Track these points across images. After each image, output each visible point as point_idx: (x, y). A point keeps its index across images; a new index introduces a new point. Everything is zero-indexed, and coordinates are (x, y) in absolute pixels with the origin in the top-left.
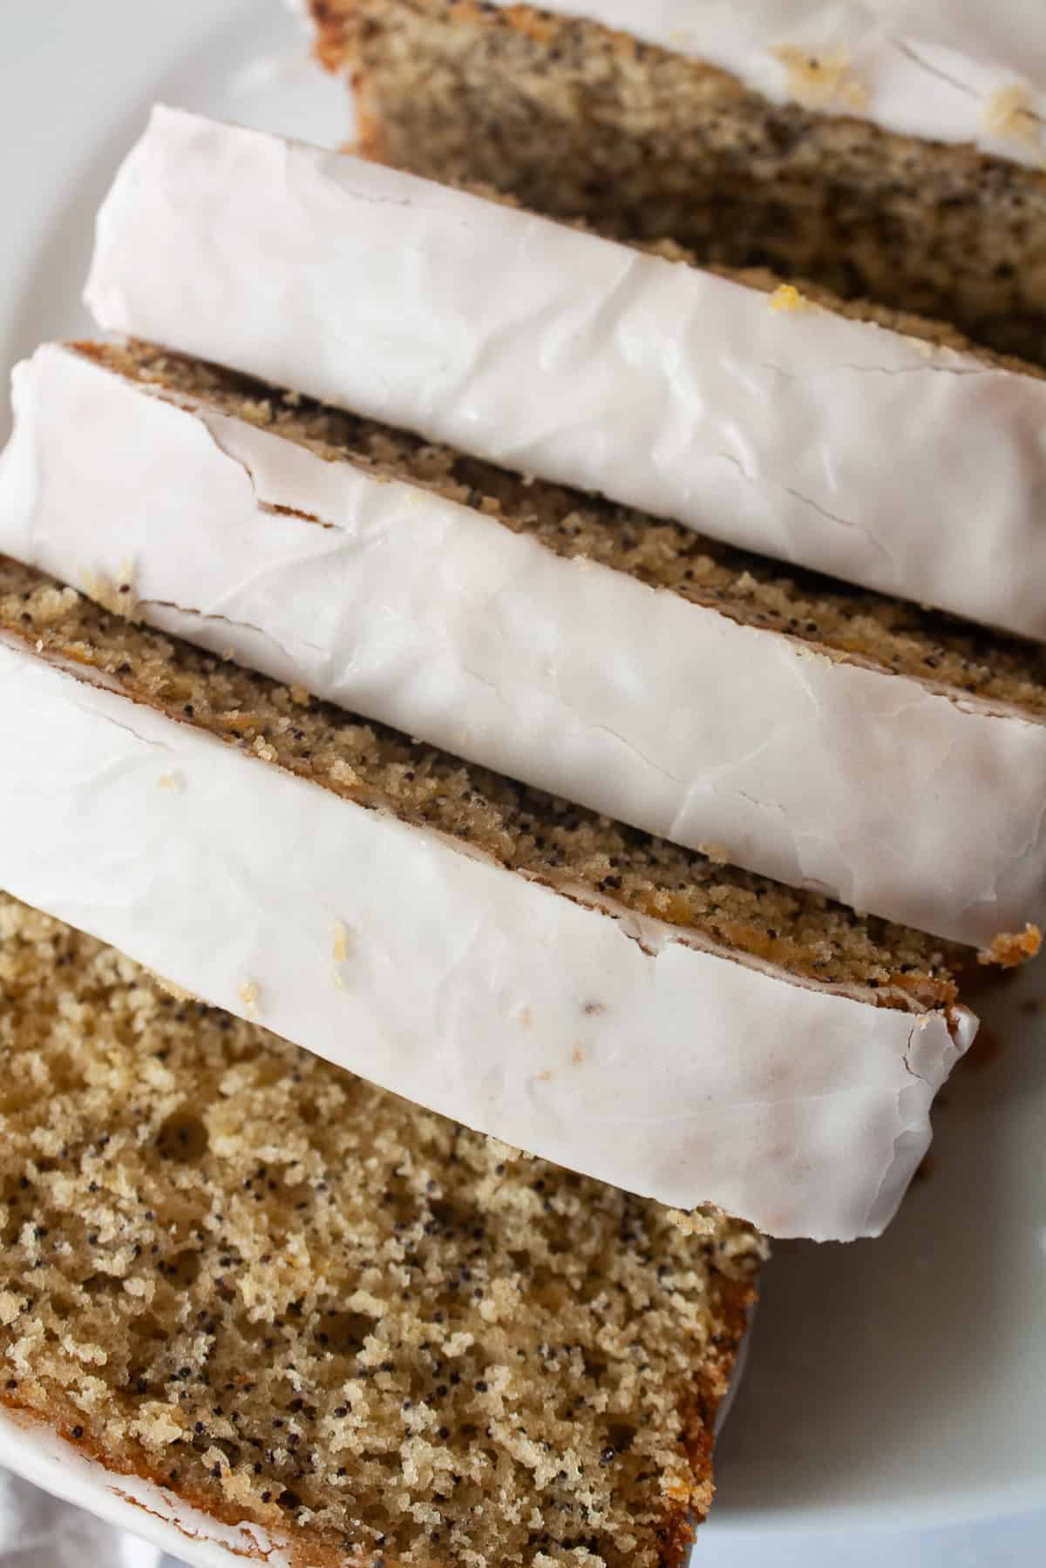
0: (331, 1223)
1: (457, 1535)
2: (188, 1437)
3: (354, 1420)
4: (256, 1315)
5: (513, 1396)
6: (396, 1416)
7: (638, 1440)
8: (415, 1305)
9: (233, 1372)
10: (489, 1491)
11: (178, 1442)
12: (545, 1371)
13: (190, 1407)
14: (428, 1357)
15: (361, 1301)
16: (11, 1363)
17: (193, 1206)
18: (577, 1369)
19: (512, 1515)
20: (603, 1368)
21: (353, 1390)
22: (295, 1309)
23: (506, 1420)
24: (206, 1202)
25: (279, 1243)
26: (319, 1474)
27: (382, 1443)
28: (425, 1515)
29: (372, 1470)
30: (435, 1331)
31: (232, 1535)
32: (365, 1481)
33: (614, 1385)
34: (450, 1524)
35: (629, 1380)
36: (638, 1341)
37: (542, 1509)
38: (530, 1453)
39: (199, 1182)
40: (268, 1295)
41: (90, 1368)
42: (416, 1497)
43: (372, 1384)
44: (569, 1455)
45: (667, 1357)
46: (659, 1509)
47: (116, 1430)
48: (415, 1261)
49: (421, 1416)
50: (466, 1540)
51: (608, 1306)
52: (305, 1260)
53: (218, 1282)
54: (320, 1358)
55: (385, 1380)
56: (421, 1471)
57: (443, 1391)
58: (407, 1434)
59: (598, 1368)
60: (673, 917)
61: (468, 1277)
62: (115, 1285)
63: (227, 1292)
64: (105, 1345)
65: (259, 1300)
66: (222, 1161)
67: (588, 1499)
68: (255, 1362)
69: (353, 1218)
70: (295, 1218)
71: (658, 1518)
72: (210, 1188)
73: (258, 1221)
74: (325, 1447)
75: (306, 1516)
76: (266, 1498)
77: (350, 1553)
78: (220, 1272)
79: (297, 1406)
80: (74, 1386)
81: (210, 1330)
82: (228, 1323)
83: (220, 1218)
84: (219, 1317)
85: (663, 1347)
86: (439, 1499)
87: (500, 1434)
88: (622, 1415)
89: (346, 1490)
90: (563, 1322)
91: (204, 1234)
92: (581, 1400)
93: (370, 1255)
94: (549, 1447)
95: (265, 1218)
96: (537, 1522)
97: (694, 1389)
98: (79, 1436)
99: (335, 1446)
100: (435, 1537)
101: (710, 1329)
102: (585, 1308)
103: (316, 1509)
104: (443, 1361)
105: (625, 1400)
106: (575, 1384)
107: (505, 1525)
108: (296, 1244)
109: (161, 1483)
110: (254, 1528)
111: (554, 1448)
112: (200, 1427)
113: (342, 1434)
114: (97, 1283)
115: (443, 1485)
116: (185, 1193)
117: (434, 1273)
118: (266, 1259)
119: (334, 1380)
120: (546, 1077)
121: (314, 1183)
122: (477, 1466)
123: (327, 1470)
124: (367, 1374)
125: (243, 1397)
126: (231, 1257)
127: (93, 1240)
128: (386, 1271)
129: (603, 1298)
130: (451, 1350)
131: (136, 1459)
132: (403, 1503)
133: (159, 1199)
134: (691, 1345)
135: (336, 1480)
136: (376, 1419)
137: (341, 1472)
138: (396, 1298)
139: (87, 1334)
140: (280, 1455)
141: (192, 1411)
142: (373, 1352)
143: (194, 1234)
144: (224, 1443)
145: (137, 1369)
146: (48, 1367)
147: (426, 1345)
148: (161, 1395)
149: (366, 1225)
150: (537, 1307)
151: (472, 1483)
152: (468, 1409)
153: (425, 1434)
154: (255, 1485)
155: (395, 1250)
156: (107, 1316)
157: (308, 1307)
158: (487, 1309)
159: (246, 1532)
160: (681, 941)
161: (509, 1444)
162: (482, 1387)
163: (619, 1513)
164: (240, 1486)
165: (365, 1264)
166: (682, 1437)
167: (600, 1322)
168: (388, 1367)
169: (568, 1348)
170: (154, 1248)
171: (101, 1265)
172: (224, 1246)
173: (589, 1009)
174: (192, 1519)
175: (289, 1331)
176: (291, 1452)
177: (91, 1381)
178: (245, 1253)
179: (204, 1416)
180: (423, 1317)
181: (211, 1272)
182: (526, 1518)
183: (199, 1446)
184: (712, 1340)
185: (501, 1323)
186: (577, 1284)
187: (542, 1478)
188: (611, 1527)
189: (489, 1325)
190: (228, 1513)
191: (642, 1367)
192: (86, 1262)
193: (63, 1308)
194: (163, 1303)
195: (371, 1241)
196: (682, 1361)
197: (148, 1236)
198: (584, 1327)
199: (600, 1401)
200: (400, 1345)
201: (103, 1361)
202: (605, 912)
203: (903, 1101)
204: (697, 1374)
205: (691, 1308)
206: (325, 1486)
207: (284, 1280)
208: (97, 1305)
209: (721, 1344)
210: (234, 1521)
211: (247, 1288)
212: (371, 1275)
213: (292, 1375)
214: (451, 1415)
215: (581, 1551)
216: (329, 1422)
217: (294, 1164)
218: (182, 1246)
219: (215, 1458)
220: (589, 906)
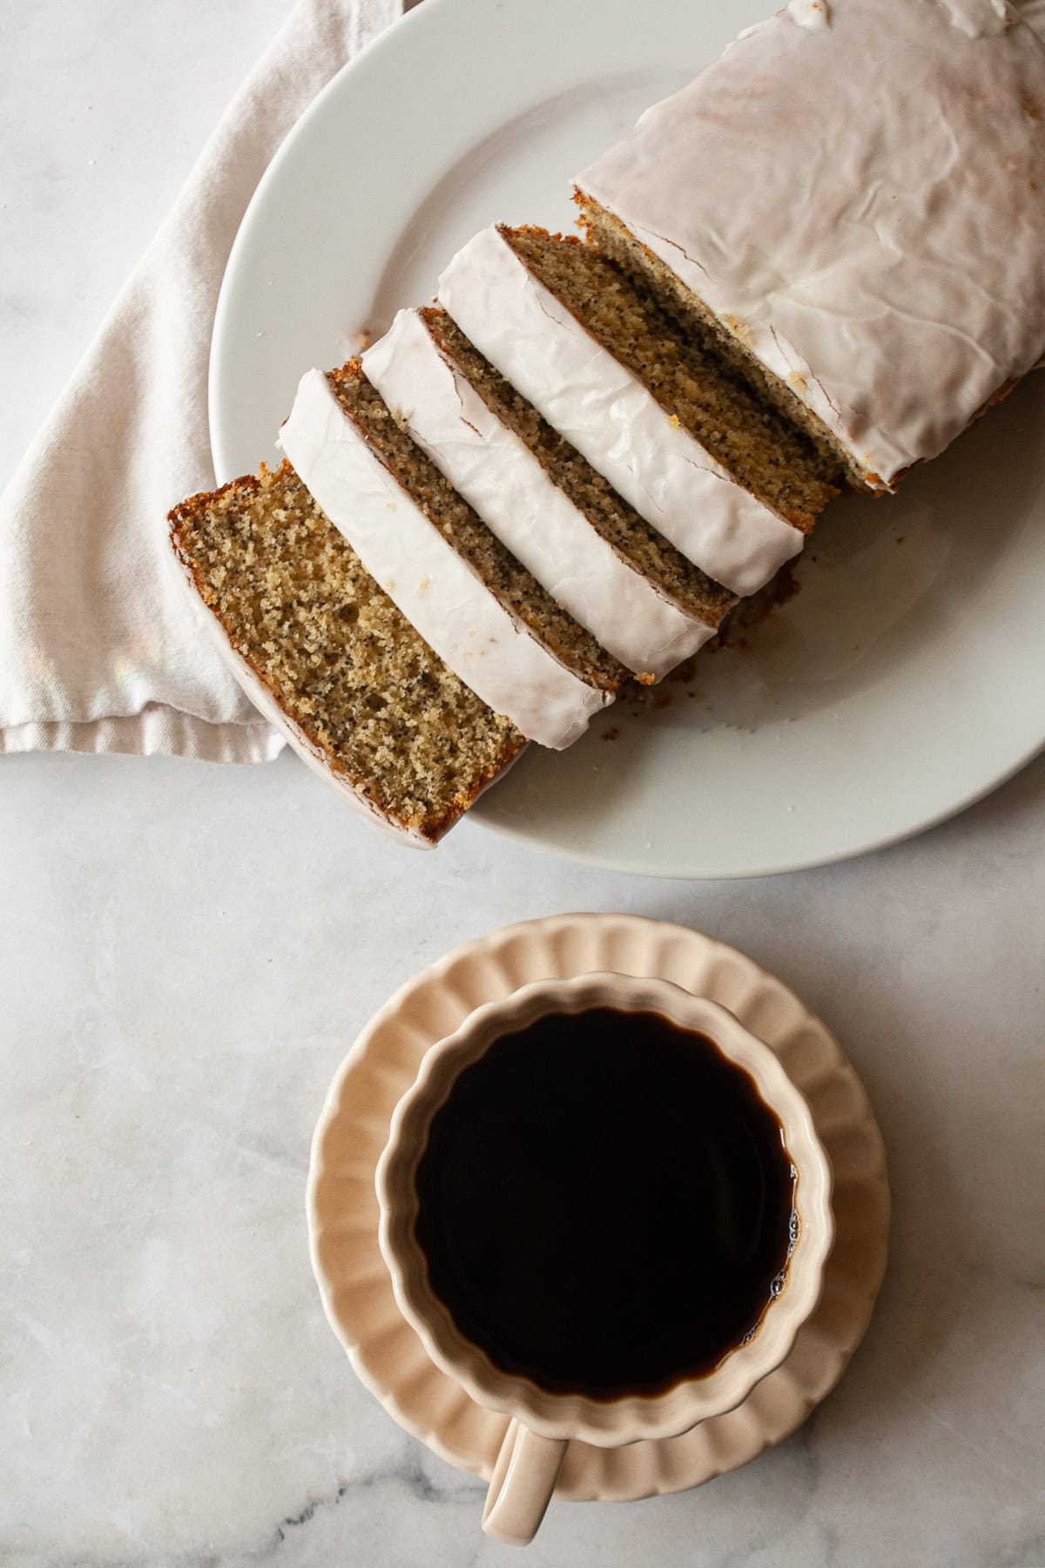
0: (387, 665)
1: (384, 781)
2: (313, 714)
3: (367, 732)
4: (350, 685)
5: (421, 747)
6: (381, 736)
7: (455, 779)
8: (403, 704)
9: (335, 700)
10: (401, 773)
11: (309, 714)
12: (436, 744)
13: (317, 705)
14: (400, 723)
15: (386, 695)
16: (266, 666)
17: (344, 639)
18: (447, 748)
19: (404, 783)
20: (456, 752)
21: (371, 723)
22: (363, 688)
23: (415, 754)
24: (349, 640)
25: (367, 664)
26: (349, 744)
27: (373, 743)
28: (378, 771)
29: (366, 750)
30: (406, 716)
31: (315, 750)
32: (363, 752)
33: (456, 758)
34: (384, 777)
35: (462, 758)
36: (471, 749)
37: (415, 786)
38: (418, 767)
39: (349, 632)
40: (357, 680)
41: (290, 679)
42: (377, 764)
43: (378, 723)
44: (430, 773)
45: (478, 758)
46: (452, 802)
47: (291, 702)
48: (409, 690)
49: (389, 740)
50: (387, 784)
51: (466, 733)
52: (373, 674)
53: (342, 668)
54: (365, 707)
55: (382, 724)
56: (382, 757)
57: (400, 736)
58: (382, 744)
59: (454, 751)
60: (531, 624)
61: (425, 703)
62: (309, 655)
63: (344, 673)
64: (298, 673)
65: (353, 680)
66: (360, 628)
67: (430, 789)
68: (343, 700)
69: (395, 667)
70: (376, 658)
71: (450, 805)
72: (352, 636)
73: (363, 654)
74: (355, 736)
75: (340, 754)
76: (330, 743)
77: (349, 771)
78: (344, 666)
79: (351, 719)
80: (283, 682)
81: (333, 683)
82: (340, 683)
83: (351, 647)
84: (338, 680)
85: (478, 754)
86: (384, 768)
87: (412, 757)
88: (454, 769)
89: (356, 752)
90: (450, 731)
91: (344, 650)
92: (443, 758)
93: (396, 681)
94: (425, 768)
95: (366, 654)
96: (411, 788)
97: (482, 771)
98: (279, 699)
99: (358, 737)
100: (378, 778)
101: (496, 755)
102: (459, 730)
103: (344, 753)
104: (404, 726)
105: (457, 765)
106: (443, 753)
107: (400, 784)
108: (373, 667)
109: (299, 724)
110: (323, 751)
112: (318, 713)
113: (362, 735)
114: (302, 651)
115: (387, 764)
116: (343, 633)
117: (414, 697)
118: (361, 668)
119: (367, 717)
121: (387, 649)
122: (400, 763)
123: (353, 743)
124: (378, 720)
125: (336, 709)
126: (349, 662)
127: (307, 637)
128: (399, 689)
129: (466, 729)
130: (408, 724)
131: (294, 713)
132: (372, 764)
133: (333, 632)
134: (488, 758)
135: (354, 748)
136: (375, 735)
137: (357, 746)
138: (398, 699)
139: (293, 667)
140: (340, 732)
141: (318, 706)
142: (382, 713)
143: (341, 649)
144: (323, 721)
145: (305, 685)
146: (277, 672)
147: (401, 719)
148: (310, 698)
149: (398, 671)
150: (443, 723)
151: (396, 768)
152: (405, 745)
153: (388, 746)
154: (328, 738)
155: (405, 683)
156: (302, 664)
157: (368, 689)
158: (426, 716)
159: (319, 751)
160: (530, 634)
161: (413, 761)
162: (413, 740)
163: (438, 798)
164: (323, 736)
165: (393, 684)
166: (470, 784)
167: (462, 736)
168: (385, 720)
169: (447, 740)
170: (326, 648)
171: (306, 646)
172: (349, 657)
173: (492, 641)
174: (304, 739)
175: (358, 694)
176: (343, 733)
177: (290, 683)
178: (355, 663)
179: (321, 710)
180: (404, 709)
181: (341, 664)
182: (409, 786)
183: (315, 718)
184: (495, 759)
185: (428, 722)
186: (460, 721)
187: (419, 776)
188: (434, 801)
189: (424, 722)
190: (316, 742)
191: (468, 757)
192: (301, 643)
193: (289, 655)
194: (321, 667)
195: (398, 677)
196: (482, 761)
197: (325, 644)
198: (456, 736)
199: (449, 761)
200: (393, 715)
201: (295, 677)
202: (509, 613)
203: (580, 712)
204: (485, 768)
205: (493, 746)
206: (350, 748)
207: (364, 677)
208: (300, 659)
209: (498, 761)
210: (317, 746)
211: (351, 675)
212: (393, 688)
213: (354, 709)
214: (399, 744)
215: (420, 803)
216: (359, 729)
217: (383, 639)
218: (335, 651)
219: (319, 723)
220: (505, 609)
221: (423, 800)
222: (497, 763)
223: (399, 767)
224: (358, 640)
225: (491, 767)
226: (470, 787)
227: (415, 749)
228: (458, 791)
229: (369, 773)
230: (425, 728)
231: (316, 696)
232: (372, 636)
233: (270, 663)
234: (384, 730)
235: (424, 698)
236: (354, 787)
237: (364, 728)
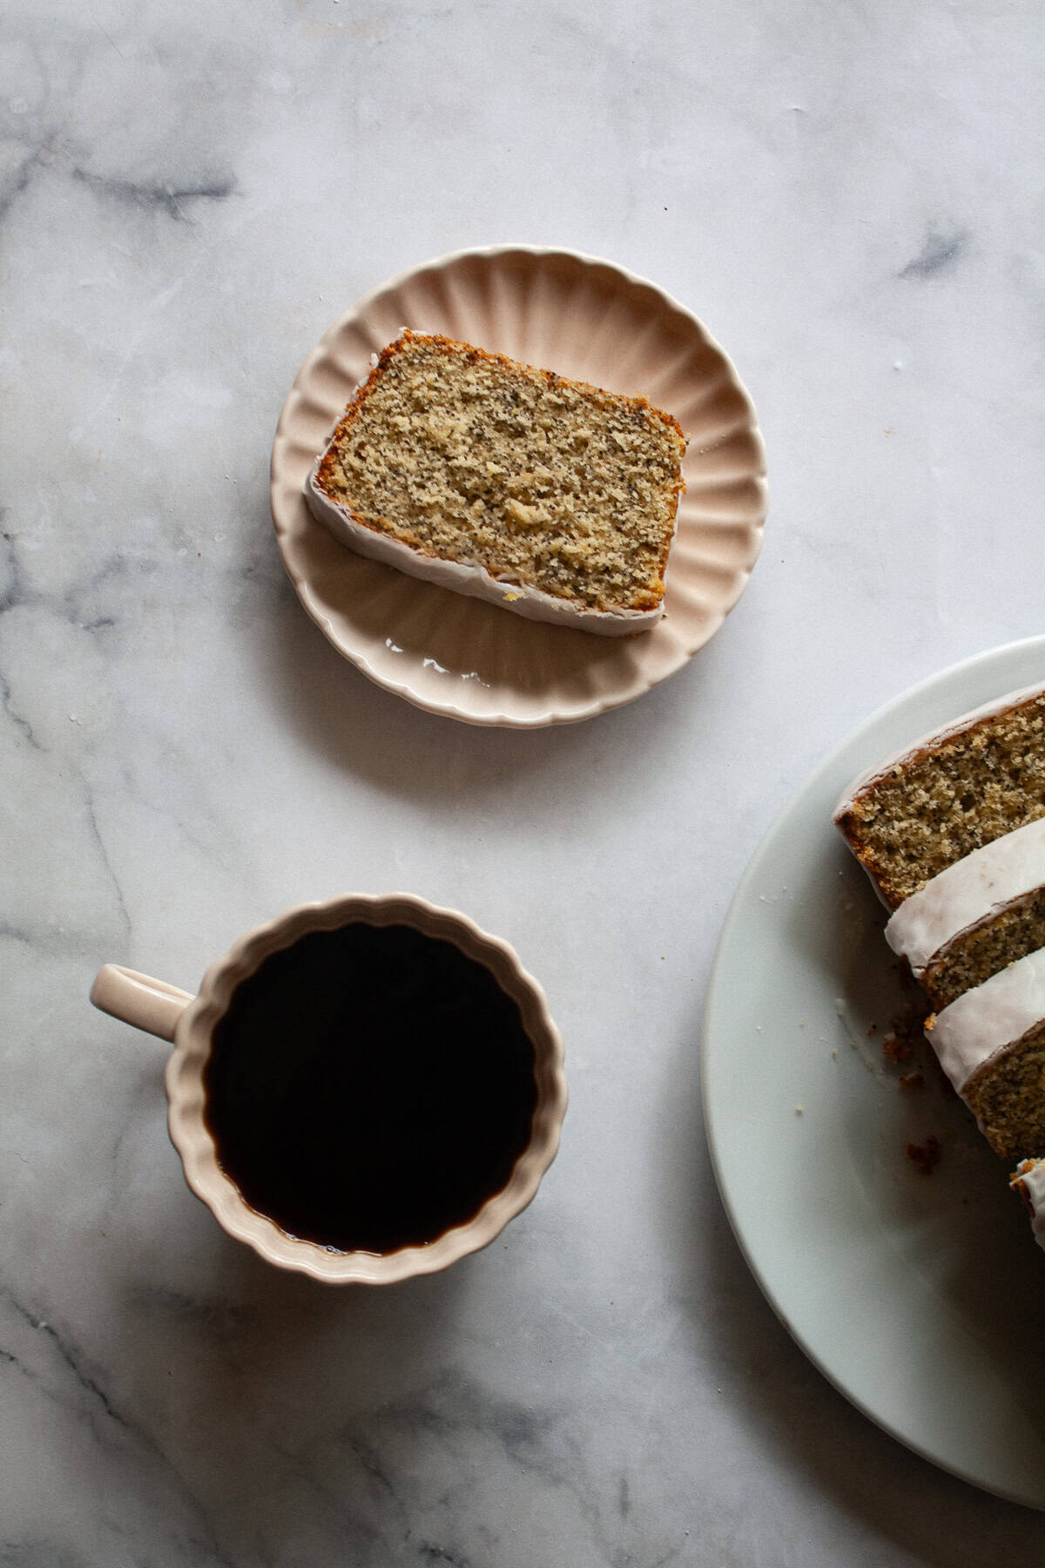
0: (998, 820)
1: (899, 792)
2: (971, 746)
3: (944, 788)
4: (989, 784)
5: (920, 831)
6: (937, 799)
7: (886, 853)
8: (961, 825)
9: (979, 768)
10: (902, 808)
11: (971, 743)
12: (920, 844)
13: (978, 752)
14: (946, 818)
15: (972, 812)
16: (1022, 717)
17: (1028, 789)
18: (914, 852)
19: (893, 809)
20: (909, 860)
21: (951, 793)
22: (982, 794)
23: (916, 824)
24: (1027, 793)
25: (1002, 803)
26: (938, 770)
27: (933, 791)
28: (909, 788)
29: (930, 784)
30: (951, 825)
31: (940, 740)
32: (928, 780)
33: (904, 859)
34: (903, 793)
35: (902, 863)
36: (909, 873)
37: (889, 817)
38: (904, 824)
39: (1034, 795)
40: (991, 791)
41: (1006, 735)
42: (915, 790)
43: (950, 799)
44: (897, 834)
45: (899, 877)
46: (867, 845)
47: (986, 730)
48: (972, 834)
49: (933, 804)
50: (896, 793)
51: (923, 873)
52: (993, 806)
53: (1004, 781)
54: (966, 792)
55: (949, 803)
56: (920, 795)
57: (934, 815)
58: (931, 798)
59: (910, 858)
60: (997, 919)
61: (958, 844)
62: (1023, 755)
63: (1000, 781)
64: (1010, 742)
65: (992, 788)
66: (1035, 804)
67: (882, 830)
68: (977, 775)
69: (995, 827)
70: (1006, 812)
71: (865, 842)
72: (1031, 797)
73: (1012, 802)
74: (944, 777)
75: (931, 760)
76: (942, 754)
77: (915, 764)
78: (1006, 783)
79: (958, 777)
80: (1004, 728)
81: (993, 771)
82: (992, 776)
83: (1021, 793)
84: (996, 775)
85: (903, 878)
86: (910, 794)
87: (913, 821)
88: (895, 854)
89: (929, 774)
90: (928, 859)
91: (1020, 786)
92: (906, 847)
93: (982, 824)
94: (902, 830)
95: (1012, 804)
96: (887, 814)
97: (887, 877)
98: (991, 721)
99: (942, 779)
100: (902, 787)
101: (898, 893)
102: (927, 867)
103: (931, 764)
104: (942, 821)
105: (898, 857)
106: (911, 849)
107: (893, 805)
108: (999, 807)
109: (966, 732)
110: (937, 746)
111: (901, 831)
112: (971, 750)
113: (943, 783)
114: (1027, 751)
115: (912, 798)
116: (1034, 789)
117: (965, 836)
118: (1001, 797)
119: (958, 791)
120: (984, 867)
121: (1012, 824)
122: (911, 810)
123: (938, 773)
124: (953, 801)
125: (971, 766)
126: (1008, 788)
127: (1039, 758)
128: (975, 825)
129: (926, 873)
130: (943, 825)
131: (975, 730)
132: (916, 786)
133: (1037, 781)
134: (898, 885)
135: (934, 773)
136: (940, 794)
137: (934, 776)
138: (966, 821)
139: (1015, 739)
140: (950, 765)
141: (976, 751)
142: (957, 805)
143: (1021, 784)
144: (962, 753)
145: (998, 746)
146: (1014, 725)
147: (949, 821)
148: (985, 747)
149: (990, 828)
150: (936, 855)
151: (908, 805)
152: (926, 818)
153: (928, 803)
154: (948, 753)
155: (978, 831)
156: (1017, 747)
157: (981, 798)
158: (946, 842)
159: (938, 744)
160: (989, 914)
161: (909, 821)
162: (928, 826)
163: (874, 834)
164: (950, 750)
165: (980, 821)
166: (878, 864)
167: (921, 868)
168: (951, 806)
169: (921, 854)
170: (1025, 771)
171: (1031, 755)
172: (1013, 789)
173: (992, 884)
174: (951, 733)
175: (978, 789)
176: (949, 768)
177: (1003, 733)
178: (1006, 793)
179: (973, 753)
180: (956, 825)
181: (1008, 781)
182: (890, 812)
183: (967, 747)
184: (895, 892)
185: (940, 843)
186: (934, 869)
187: (896, 823)
188: (872, 830)
189: (942, 839)
190: (946, 743)
191: (903, 868)
192: (1034, 752)
193: (1027, 738)
194: (1009, 764)
195: (985, 826)
196: (896, 880)
197: (1029, 772)
198: (923, 863)
199: (903, 852)
200: (954, 814)
201: (1006, 739)
202: (1011, 901)
203: (912, 946)
204: (889, 881)
205: (907, 892)
206: (934, 770)
207: (992, 798)
208: (1022, 746)
209: (892, 893)
210: (943, 742)
211: (997, 787)
212: (977, 820)
213: (967, 782)
214: (927, 813)
215: (872, 818)
216: (949, 782)
217: (1020, 822)
218: (1020, 779)
219: (962, 749)
220: (1016, 898)
221: (874, 821)
222: (891, 892)
223: (908, 807)
224: (1026, 801)
225: (889, 886)
226: (876, 864)
227: (919, 825)
228: (875, 852)
229: (909, 781)
230: (935, 838)
231: (985, 753)
232: (1025, 814)
233: (1023, 721)
234: (942, 803)
235: (961, 845)
236: (901, 765)
237: (948, 787)
